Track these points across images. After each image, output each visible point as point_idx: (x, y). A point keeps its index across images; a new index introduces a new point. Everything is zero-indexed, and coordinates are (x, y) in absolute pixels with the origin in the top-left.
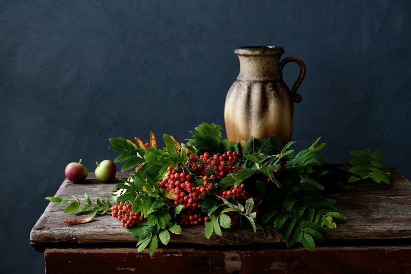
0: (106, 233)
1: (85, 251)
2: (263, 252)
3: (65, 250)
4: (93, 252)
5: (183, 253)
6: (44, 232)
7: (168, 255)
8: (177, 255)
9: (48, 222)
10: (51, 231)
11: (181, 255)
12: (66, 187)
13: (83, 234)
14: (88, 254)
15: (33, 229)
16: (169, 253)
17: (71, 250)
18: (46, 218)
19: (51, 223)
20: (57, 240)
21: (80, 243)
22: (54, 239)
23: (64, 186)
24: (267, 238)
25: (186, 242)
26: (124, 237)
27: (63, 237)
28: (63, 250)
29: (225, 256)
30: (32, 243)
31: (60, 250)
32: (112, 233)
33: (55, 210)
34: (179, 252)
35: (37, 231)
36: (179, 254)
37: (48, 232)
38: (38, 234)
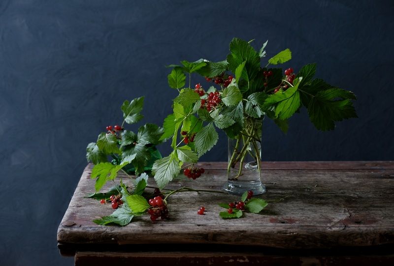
0: (153, 232)
1: (126, 255)
2: (349, 258)
3: (101, 253)
4: (137, 256)
5: (249, 258)
6: (75, 230)
7: (231, 261)
8: (241, 261)
9: (78, 218)
10: (84, 229)
11: (247, 260)
12: (88, 178)
13: (125, 233)
14: (130, 258)
15: (60, 226)
16: (233, 258)
17: (109, 254)
18: (73, 214)
19: (81, 219)
20: (91, 240)
21: (120, 244)
22: (88, 239)
23: (86, 177)
24: (356, 240)
25: (253, 244)
26: (177, 237)
27: (100, 236)
28: (98, 254)
29: (302, 262)
30: (58, 244)
31: (94, 253)
32: (161, 232)
33: (82, 205)
34: (245, 257)
35: (66, 229)
36: (244, 259)
37: (80, 230)
38: (68, 232)
